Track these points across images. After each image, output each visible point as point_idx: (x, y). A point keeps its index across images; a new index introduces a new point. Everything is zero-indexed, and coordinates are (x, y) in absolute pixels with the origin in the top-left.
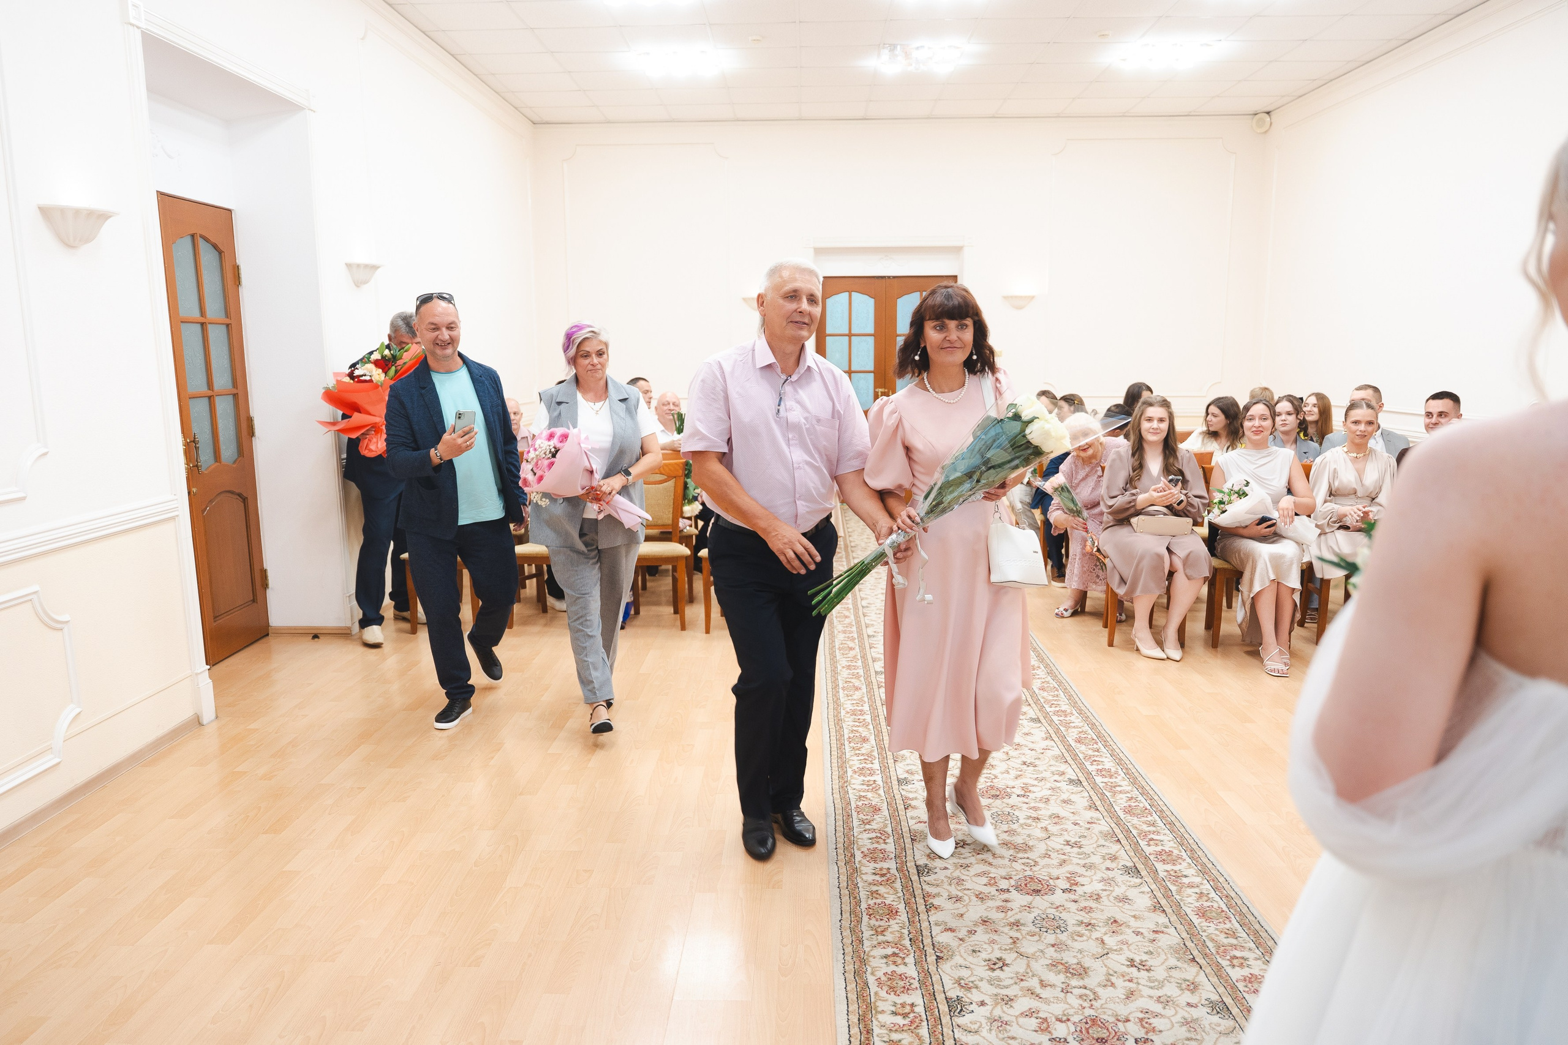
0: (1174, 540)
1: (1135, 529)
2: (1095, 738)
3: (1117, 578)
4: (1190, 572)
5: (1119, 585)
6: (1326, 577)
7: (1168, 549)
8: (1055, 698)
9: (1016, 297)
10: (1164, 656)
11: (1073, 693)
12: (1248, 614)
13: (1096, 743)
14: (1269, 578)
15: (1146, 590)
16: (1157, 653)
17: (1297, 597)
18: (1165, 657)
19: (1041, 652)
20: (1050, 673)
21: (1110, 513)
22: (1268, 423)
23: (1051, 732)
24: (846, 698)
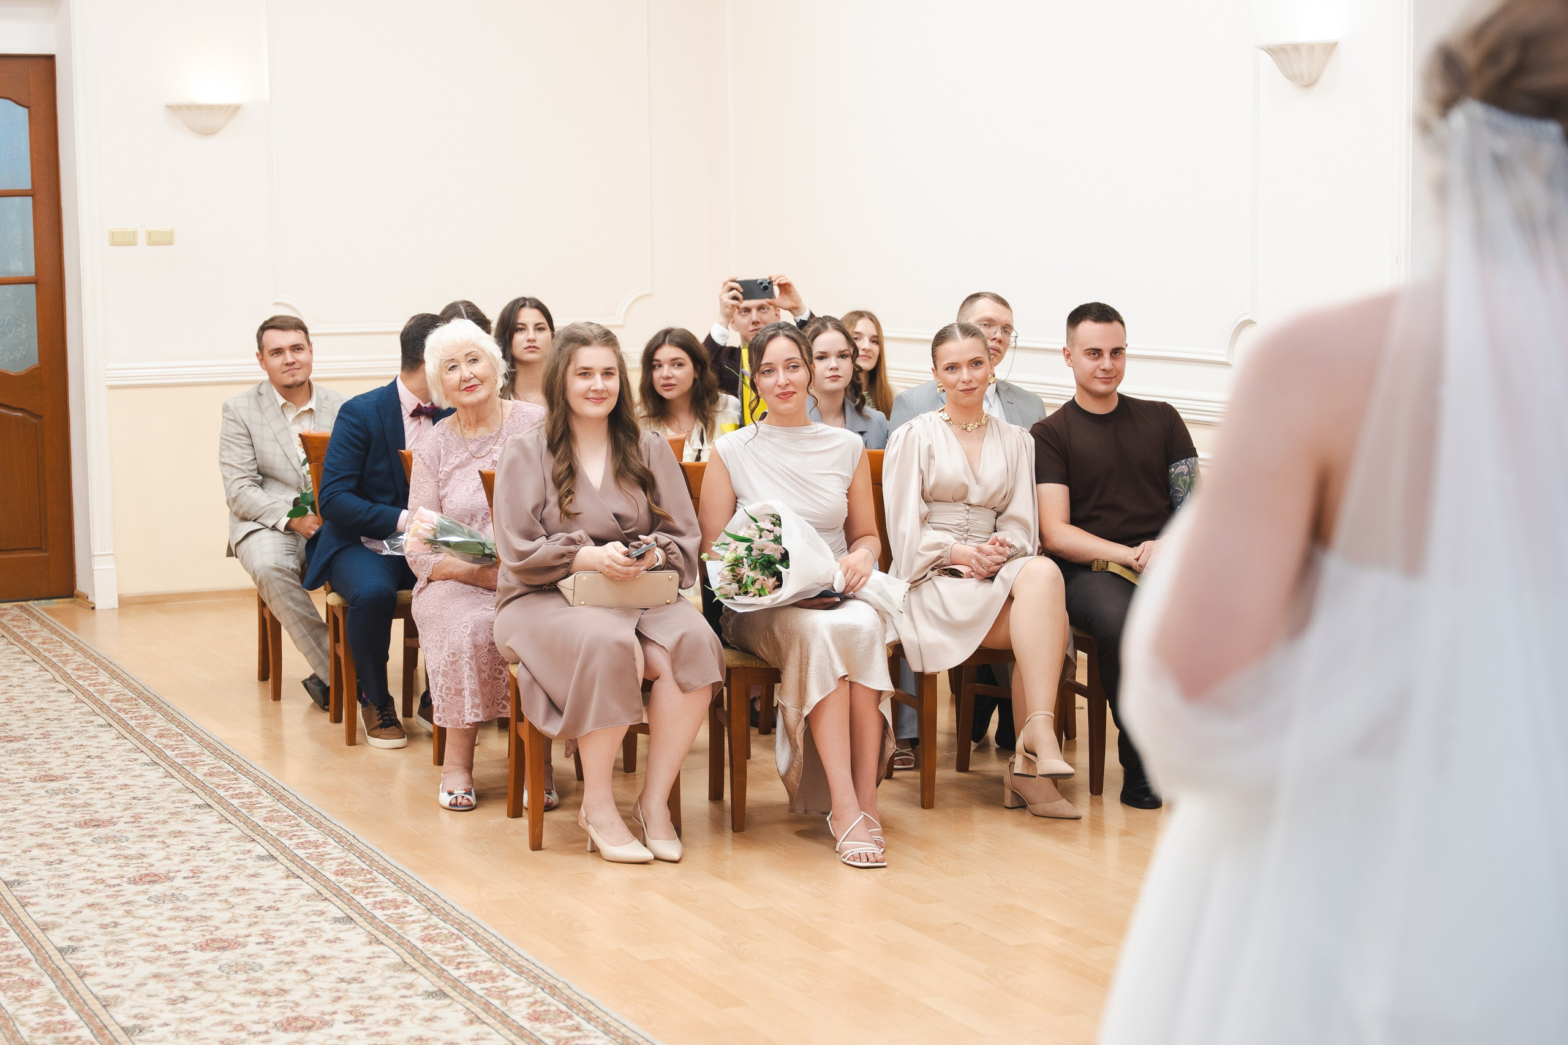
0: (646, 616)
1: (570, 599)
2: (564, 1008)
3: (541, 703)
4: (685, 676)
5: (547, 718)
6: (929, 670)
7: (638, 633)
8: (460, 953)
9: (200, 107)
10: (647, 855)
11: (493, 940)
12: (801, 751)
13: (570, 1017)
14: (834, 675)
15: (604, 720)
16: (635, 850)
17: (886, 709)
18: (650, 856)
19: (400, 874)
20: (433, 909)
21: (517, 571)
22: (801, 375)
23: (476, 1009)
24: (17, 1005)
